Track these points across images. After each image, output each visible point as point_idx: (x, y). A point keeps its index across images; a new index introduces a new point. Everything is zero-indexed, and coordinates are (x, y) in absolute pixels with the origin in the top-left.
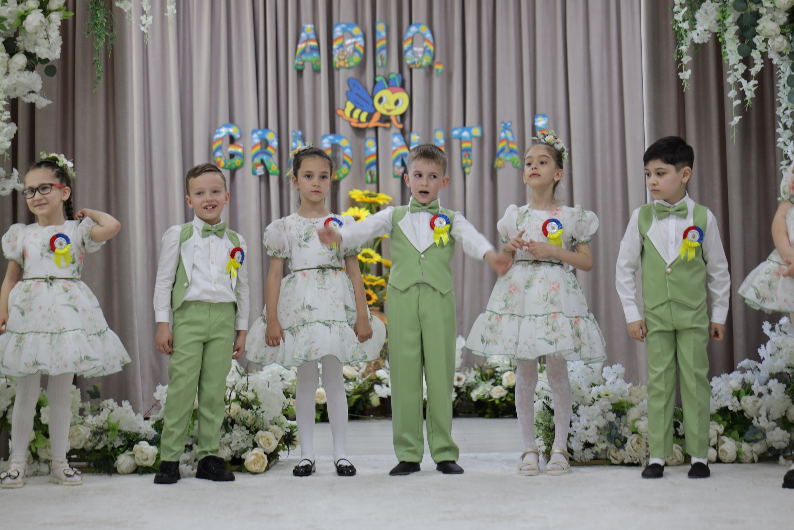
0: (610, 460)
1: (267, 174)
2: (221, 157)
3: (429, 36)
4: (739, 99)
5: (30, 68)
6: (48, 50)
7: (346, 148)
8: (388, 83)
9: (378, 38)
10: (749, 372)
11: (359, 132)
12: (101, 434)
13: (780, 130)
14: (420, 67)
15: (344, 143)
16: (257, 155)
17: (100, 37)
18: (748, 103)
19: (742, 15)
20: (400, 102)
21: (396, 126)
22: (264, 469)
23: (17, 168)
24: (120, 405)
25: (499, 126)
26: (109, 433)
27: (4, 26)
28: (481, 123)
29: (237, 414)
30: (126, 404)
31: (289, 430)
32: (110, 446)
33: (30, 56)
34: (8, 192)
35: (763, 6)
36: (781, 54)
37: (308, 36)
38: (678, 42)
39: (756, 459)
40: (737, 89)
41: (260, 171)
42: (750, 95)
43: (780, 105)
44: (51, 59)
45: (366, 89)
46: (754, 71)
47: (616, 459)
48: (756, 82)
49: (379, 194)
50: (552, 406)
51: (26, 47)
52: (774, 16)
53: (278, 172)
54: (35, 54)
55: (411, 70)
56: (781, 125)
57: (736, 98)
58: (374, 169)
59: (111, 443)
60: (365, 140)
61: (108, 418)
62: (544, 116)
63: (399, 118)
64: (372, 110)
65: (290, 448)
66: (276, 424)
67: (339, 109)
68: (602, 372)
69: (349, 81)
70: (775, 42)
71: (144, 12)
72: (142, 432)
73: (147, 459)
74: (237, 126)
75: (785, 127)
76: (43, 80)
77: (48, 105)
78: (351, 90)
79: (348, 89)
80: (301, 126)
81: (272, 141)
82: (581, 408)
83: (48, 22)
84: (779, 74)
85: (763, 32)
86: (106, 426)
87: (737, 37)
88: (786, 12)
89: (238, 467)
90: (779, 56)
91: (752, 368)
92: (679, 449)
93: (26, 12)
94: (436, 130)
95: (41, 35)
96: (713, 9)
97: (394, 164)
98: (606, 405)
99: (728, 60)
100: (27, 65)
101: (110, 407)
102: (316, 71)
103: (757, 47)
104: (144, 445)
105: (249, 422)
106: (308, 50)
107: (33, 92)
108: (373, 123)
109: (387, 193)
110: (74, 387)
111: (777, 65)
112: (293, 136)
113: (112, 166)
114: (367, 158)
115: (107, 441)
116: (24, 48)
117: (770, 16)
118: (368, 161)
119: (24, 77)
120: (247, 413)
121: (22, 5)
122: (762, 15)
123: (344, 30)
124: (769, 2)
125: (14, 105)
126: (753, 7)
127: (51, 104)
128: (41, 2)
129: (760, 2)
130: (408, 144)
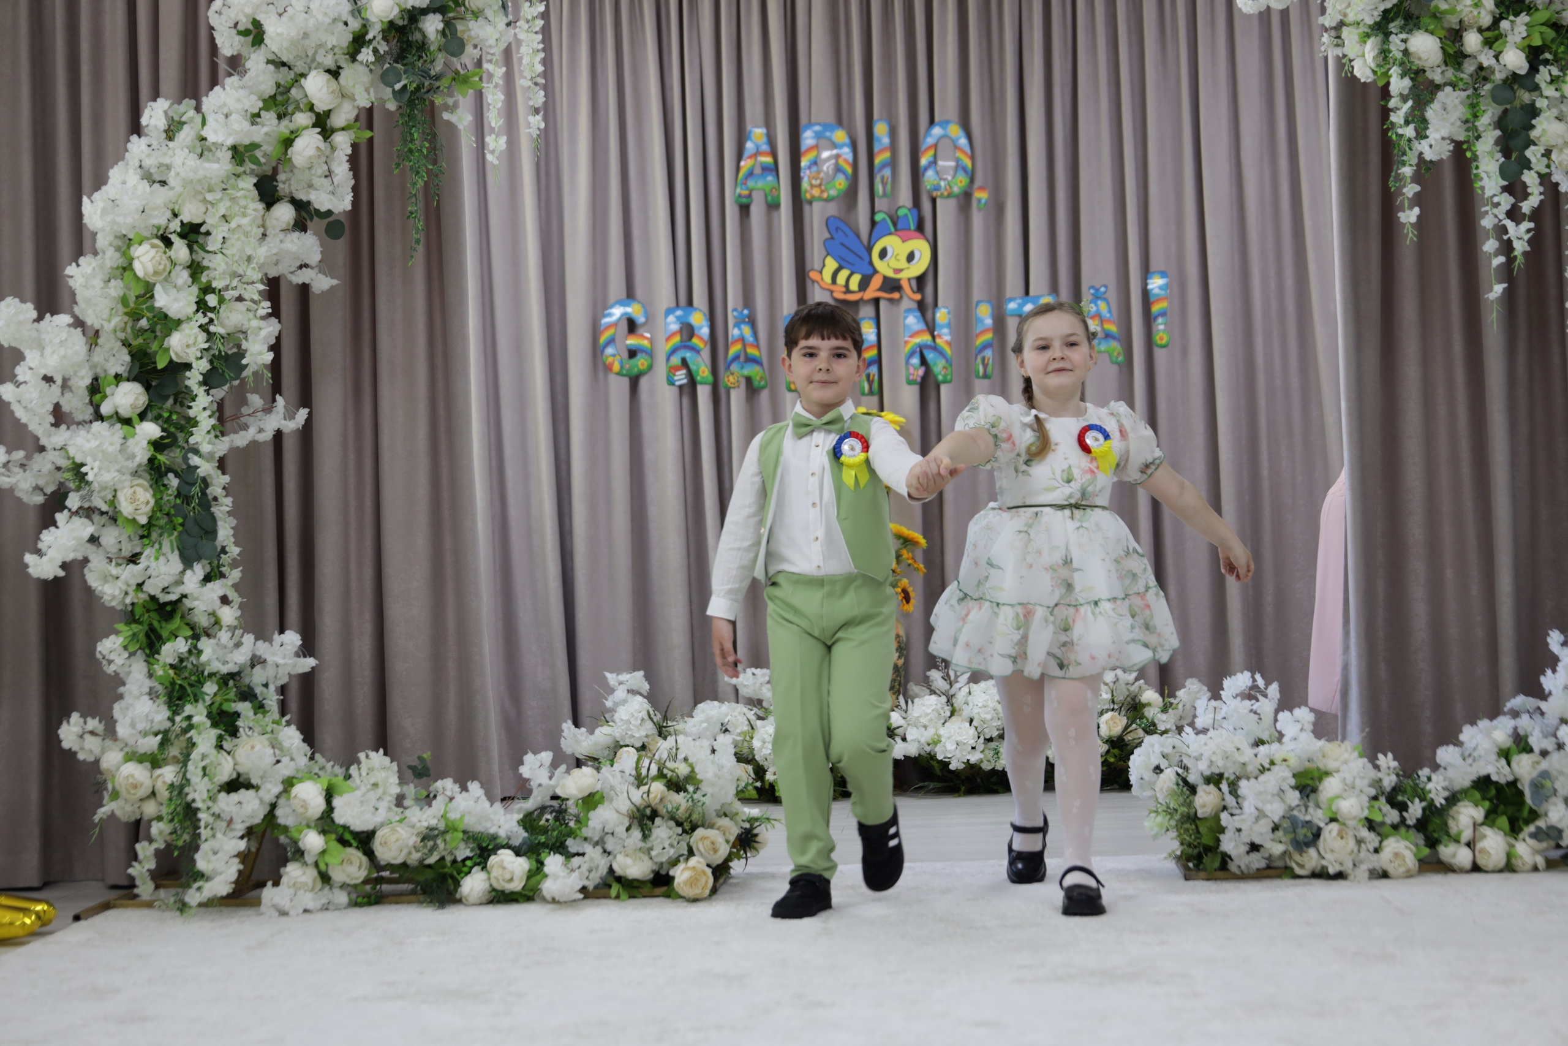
0: (1292, 869)
1: (692, 383)
2: (614, 356)
3: (963, 142)
4: (1502, 255)
5: (300, 226)
6: (332, 197)
8: (895, 224)
9: (876, 149)
10: (1525, 717)
12: (435, 838)
14: (949, 196)
16: (673, 351)
17: (418, 173)
18: (1518, 261)
19: (1505, 111)
20: (917, 255)
21: (910, 297)
22: (707, 892)
23: (281, 395)
24: (464, 788)
25: (1087, 293)
26: (448, 837)
27: (257, 158)
28: (1054, 289)
29: (661, 800)
30: (475, 787)
31: (747, 825)
32: (449, 859)
33: (301, 207)
34: (268, 435)
35: (1541, 96)
37: (757, 147)
38: (1396, 160)
39: (1541, 865)
40: (1499, 238)
41: (681, 377)
42: (1520, 247)
44: (336, 211)
45: (858, 236)
46: (1526, 207)
47: (1302, 866)
48: (1532, 225)
50: (1192, 779)
51: (294, 191)
52: (1562, 111)
53: (710, 379)
54: (309, 203)
55: (934, 201)
57: (1497, 253)
58: (874, 370)
59: (451, 853)
61: (446, 812)
62: (1163, 274)
63: (914, 283)
64: (870, 271)
65: (749, 855)
66: (726, 815)
67: (812, 270)
68: (1276, 720)
69: (828, 223)
71: (491, 130)
72: (502, 833)
73: (511, 880)
74: (639, 302)
76: (322, 245)
77: (332, 287)
78: (832, 238)
79: (827, 235)
80: (748, 299)
81: (701, 328)
82: (1243, 783)
83: (329, 149)
85: (1542, 139)
86: (442, 826)
87: (1498, 148)
89: (664, 889)
91: (1531, 711)
92: (1411, 850)
93: (292, 132)
94: (978, 303)
95: (320, 171)
96: (1457, 101)
97: (907, 362)
98: (1284, 779)
99: (1482, 188)
100: (296, 220)
101: (449, 793)
102: (773, 206)
103: (1532, 166)
104: (505, 856)
105: (681, 814)
106: (758, 171)
107: (306, 266)
108: (870, 293)
110: (387, 759)
112: (735, 317)
113: (440, 385)
115: (445, 849)
116: (291, 193)
117: (1555, 112)
119: (292, 241)
120: (679, 800)
121: (285, 122)
122: (1541, 111)
123: (818, 136)
124: (1553, 88)
125: (273, 288)
126: (1526, 97)
127: (337, 285)
128: (318, 115)
129: (1536, 88)
130: (931, 328)
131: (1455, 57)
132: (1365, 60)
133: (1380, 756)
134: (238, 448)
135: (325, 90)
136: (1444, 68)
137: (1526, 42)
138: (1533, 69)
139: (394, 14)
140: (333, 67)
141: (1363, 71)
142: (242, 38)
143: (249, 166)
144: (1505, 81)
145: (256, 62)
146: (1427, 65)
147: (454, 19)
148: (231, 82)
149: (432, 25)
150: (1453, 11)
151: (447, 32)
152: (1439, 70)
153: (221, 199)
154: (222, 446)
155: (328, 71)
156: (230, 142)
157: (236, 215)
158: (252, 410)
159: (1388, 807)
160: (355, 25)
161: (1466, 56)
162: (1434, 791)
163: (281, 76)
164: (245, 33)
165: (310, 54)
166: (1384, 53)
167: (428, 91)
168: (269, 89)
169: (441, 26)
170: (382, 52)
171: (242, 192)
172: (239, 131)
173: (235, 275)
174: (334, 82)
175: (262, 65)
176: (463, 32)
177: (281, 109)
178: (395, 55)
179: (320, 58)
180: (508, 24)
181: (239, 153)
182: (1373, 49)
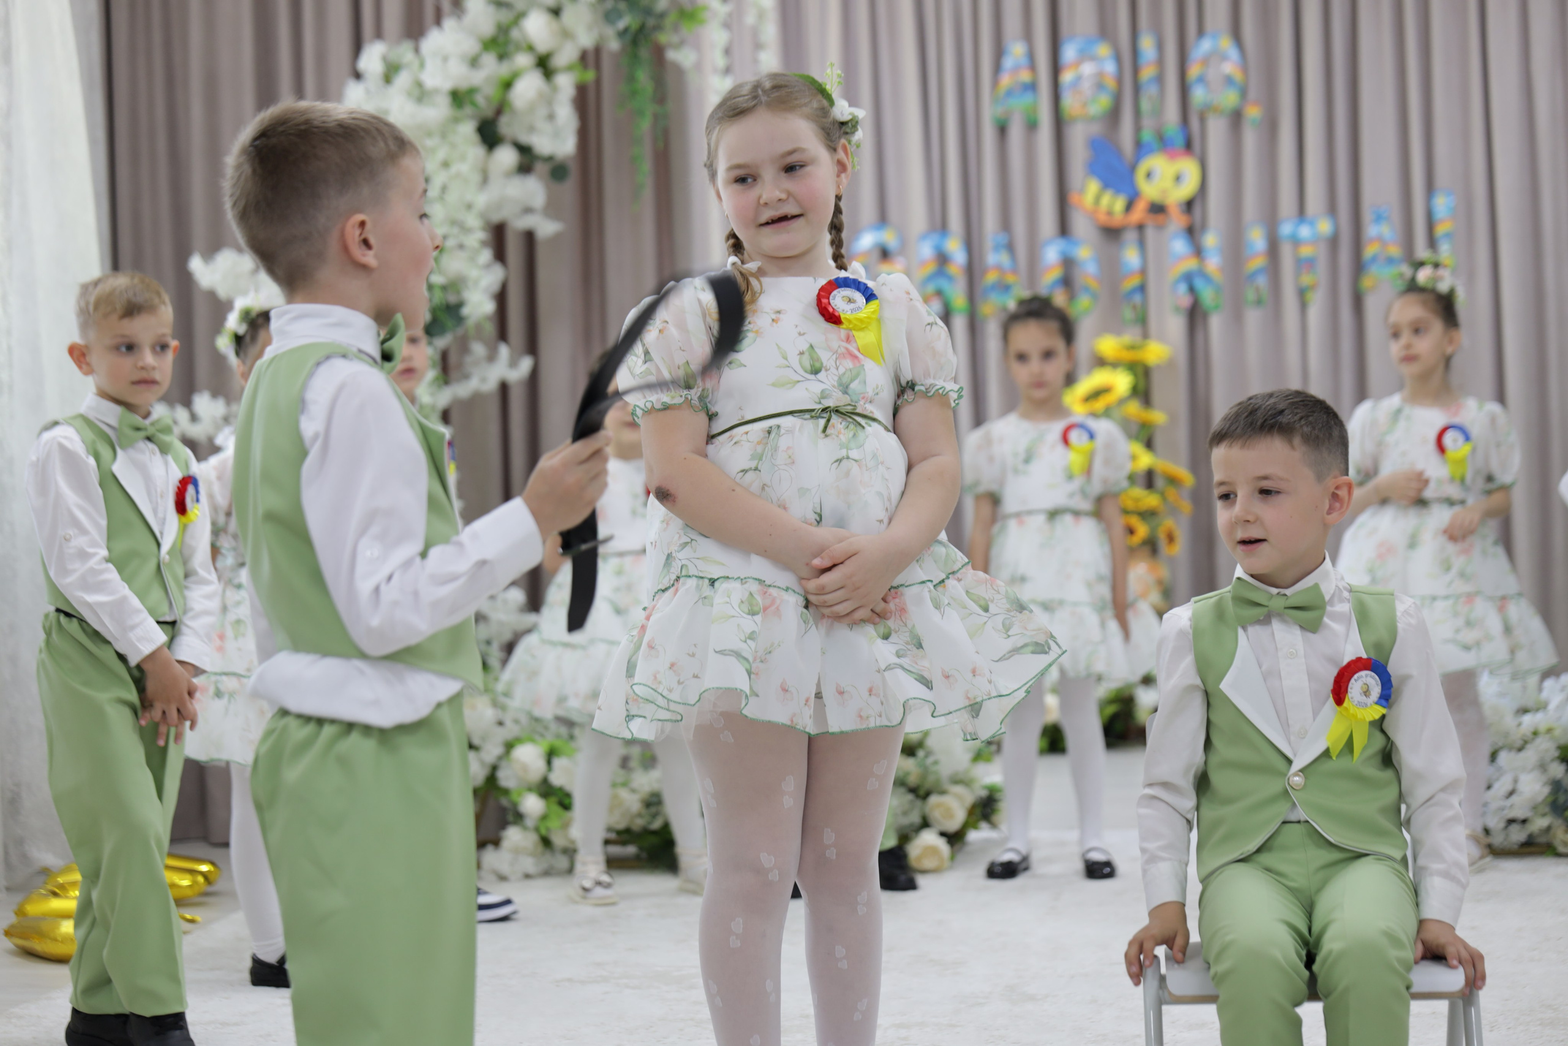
0: (1555, 847)
1: (948, 311)
3: (1233, 53)
5: (524, 169)
6: (554, 141)
7: (1088, 263)
8: (1161, 142)
9: (1142, 62)
11: (1112, 233)
14: (1219, 113)
15: (1085, 254)
16: (930, 278)
17: (643, 114)
20: (1184, 176)
21: (1177, 221)
22: (943, 863)
23: (505, 342)
25: (1367, 215)
27: (476, 102)
28: (1332, 209)
31: (986, 793)
33: (524, 150)
34: (493, 386)
37: (1016, 63)
44: (560, 155)
45: (1121, 154)
47: (1566, 845)
49: (1148, 344)
51: (516, 135)
53: (966, 308)
54: (531, 147)
55: (1202, 120)
58: (1137, 298)
60: (1122, 247)
62: (1449, 193)
63: (1182, 208)
64: (1134, 194)
66: (960, 781)
67: (1074, 191)
68: (1540, 688)
69: (1091, 143)
74: (892, 228)
76: (546, 188)
77: (558, 231)
78: (1096, 158)
79: (1090, 156)
81: (956, 255)
82: (1504, 753)
83: (551, 89)
93: (512, 74)
94: (1251, 225)
95: (541, 114)
97: (1174, 290)
98: (1546, 751)
100: (519, 165)
102: (1032, 126)
105: (913, 780)
106: (1017, 88)
107: (530, 210)
108: (1136, 217)
109: (1162, 341)
112: (992, 243)
114: (1125, 280)
116: (513, 135)
118: (1127, 286)
119: (515, 186)
120: (910, 765)
121: (505, 63)
123: (1081, 50)
125: (498, 235)
127: (564, 230)
128: (539, 56)
130: (1198, 251)
134: (462, 398)
135: (545, 31)
143: (468, 110)
148: (450, 23)
153: (441, 145)
154: (445, 397)
155: (550, 10)
156: (447, 85)
157: (455, 161)
158: (475, 359)
163: (501, 16)
167: (652, 30)
168: (488, 28)
171: (462, 138)
172: (457, 74)
173: (454, 223)
174: (555, 21)
175: (482, 5)
177: (502, 50)
181: (459, 98)
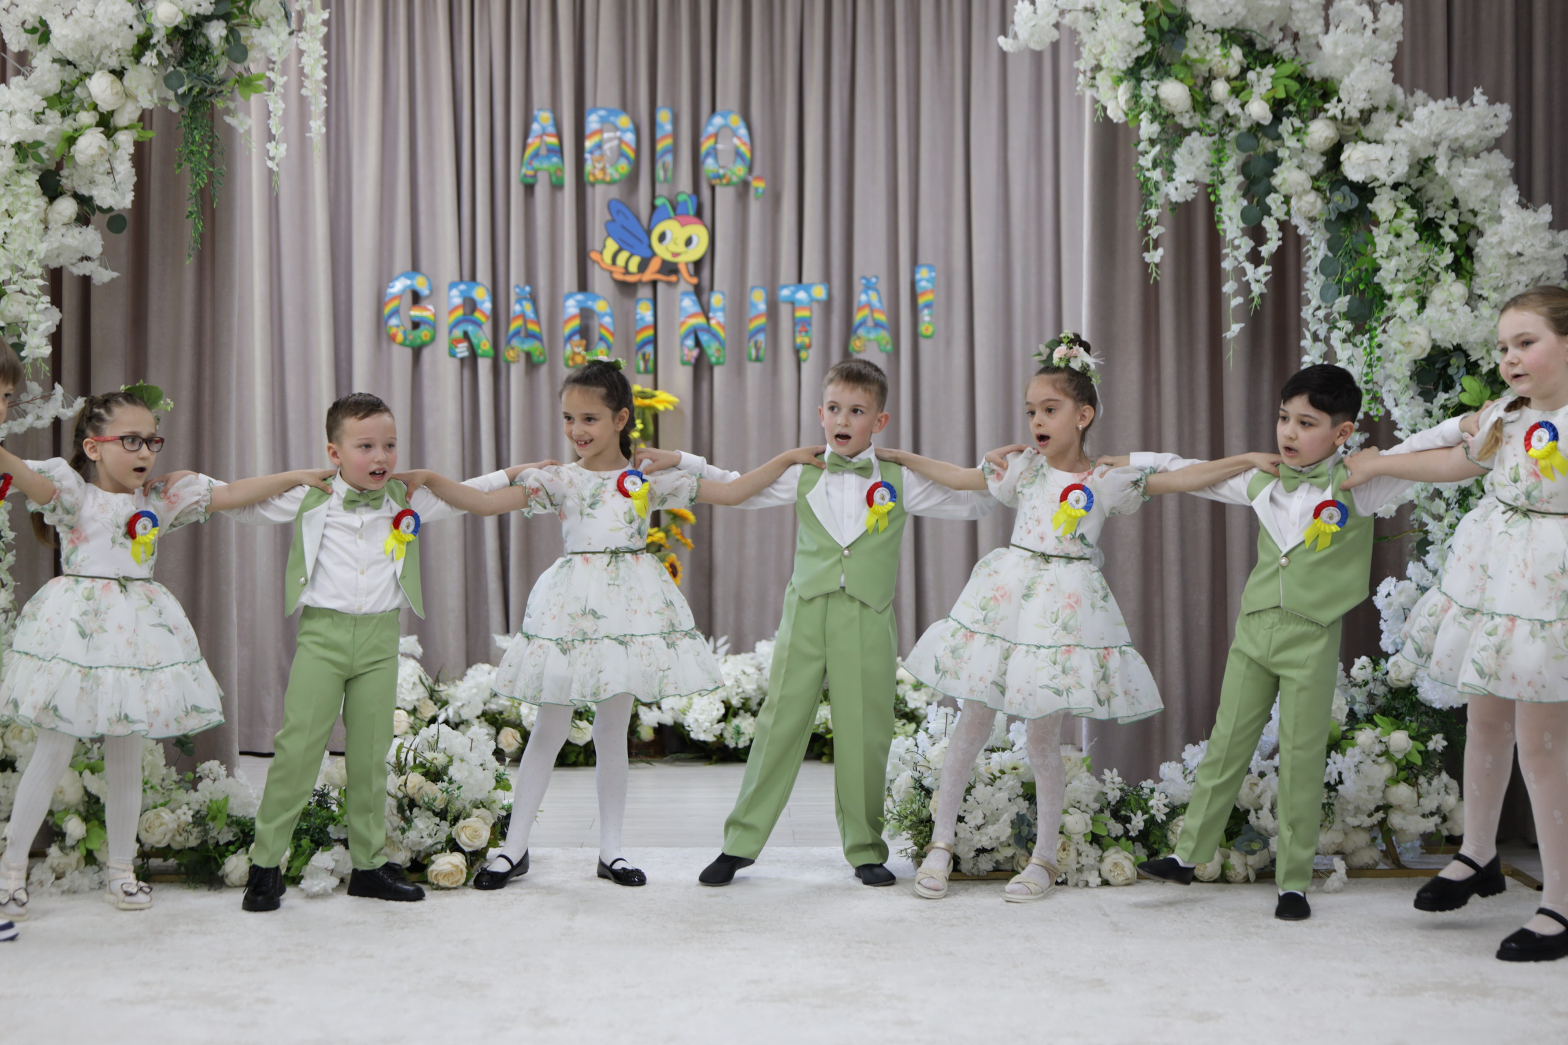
1: (474, 356)
2: (398, 326)
3: (743, 131)
4: (1241, 296)
5: (82, 220)
6: (113, 194)
7: (605, 315)
8: (674, 209)
9: (659, 134)
11: (627, 288)
13: (1307, 343)
14: (728, 184)
15: (600, 306)
16: (457, 324)
17: (198, 175)
18: (1255, 302)
19: (1249, 158)
20: (695, 240)
21: (687, 282)
22: (459, 882)
23: (60, 383)
24: (230, 772)
25: (858, 284)
26: (211, 820)
27: (40, 155)
28: (827, 278)
29: (419, 789)
30: (238, 773)
32: (212, 842)
33: (84, 201)
34: (46, 422)
35: (1283, 145)
36: (1313, 220)
37: (544, 129)
38: (1146, 201)
39: (1252, 877)
40: (1238, 280)
41: (462, 350)
42: (1257, 289)
43: (1309, 302)
44: (116, 208)
45: (638, 218)
46: (1266, 250)
49: (657, 393)
50: (926, 783)
51: (76, 187)
52: (1303, 161)
53: (491, 352)
54: (91, 198)
55: (713, 189)
56: (1308, 335)
57: (1236, 295)
58: (649, 349)
59: (214, 837)
60: (638, 301)
61: (211, 795)
62: (931, 267)
63: (691, 268)
64: (648, 254)
66: (482, 806)
67: (593, 250)
68: (1008, 731)
69: (610, 205)
70: (1302, 203)
71: (271, 137)
74: (424, 275)
75: (1316, 338)
76: (104, 239)
77: (113, 280)
78: (613, 221)
79: (608, 217)
80: (530, 277)
81: (483, 302)
83: (112, 147)
84: (1308, 251)
85: (1283, 187)
86: (205, 811)
87: (1241, 193)
88: (1323, 154)
90: (1309, 223)
92: (1131, 859)
93: (75, 130)
94: (753, 288)
95: (102, 169)
96: (1203, 146)
97: (682, 344)
98: (1013, 788)
99: (1225, 231)
100: (78, 214)
101: (214, 775)
102: (557, 187)
103: (1272, 212)
105: (438, 804)
106: (543, 152)
107: (88, 259)
108: (648, 276)
109: (668, 390)
111: (1304, 236)
112: (517, 294)
114: (638, 332)
116: (73, 187)
117: (1295, 161)
118: (640, 338)
119: (73, 236)
120: (435, 790)
121: (69, 121)
122: (1282, 160)
123: (603, 120)
124: (1294, 138)
125: (55, 278)
126: (1269, 145)
127: (118, 278)
128: (101, 114)
129: (1279, 137)
130: (706, 311)
131: (1203, 103)
132: (1118, 103)
133: (1106, 771)
134: (16, 434)
135: (109, 91)
136: (1192, 113)
137: (1271, 94)
138: (1277, 119)
139: (179, 19)
140: (118, 68)
141: (1116, 113)
142: (29, 36)
143: (31, 163)
144: (1250, 129)
145: (42, 60)
146: (1176, 111)
147: (239, 25)
148: (15, 81)
149: (216, 32)
150: (1202, 61)
151: (231, 38)
152: (1188, 116)
153: (4, 194)
155: (113, 72)
156: (13, 140)
157: (17, 211)
158: (31, 397)
159: (1113, 821)
160: (140, 29)
161: (1213, 104)
162: (1155, 808)
163: (66, 74)
164: (33, 31)
165: (95, 54)
166: (1136, 98)
167: (210, 95)
168: (54, 87)
169: (224, 33)
170: (166, 56)
171: (24, 189)
172: (23, 129)
173: (16, 269)
174: (118, 83)
175: (48, 64)
176: (247, 38)
177: (66, 107)
178: (179, 58)
179: (104, 59)
180: (291, 33)
181: (22, 150)
182: (1125, 93)
